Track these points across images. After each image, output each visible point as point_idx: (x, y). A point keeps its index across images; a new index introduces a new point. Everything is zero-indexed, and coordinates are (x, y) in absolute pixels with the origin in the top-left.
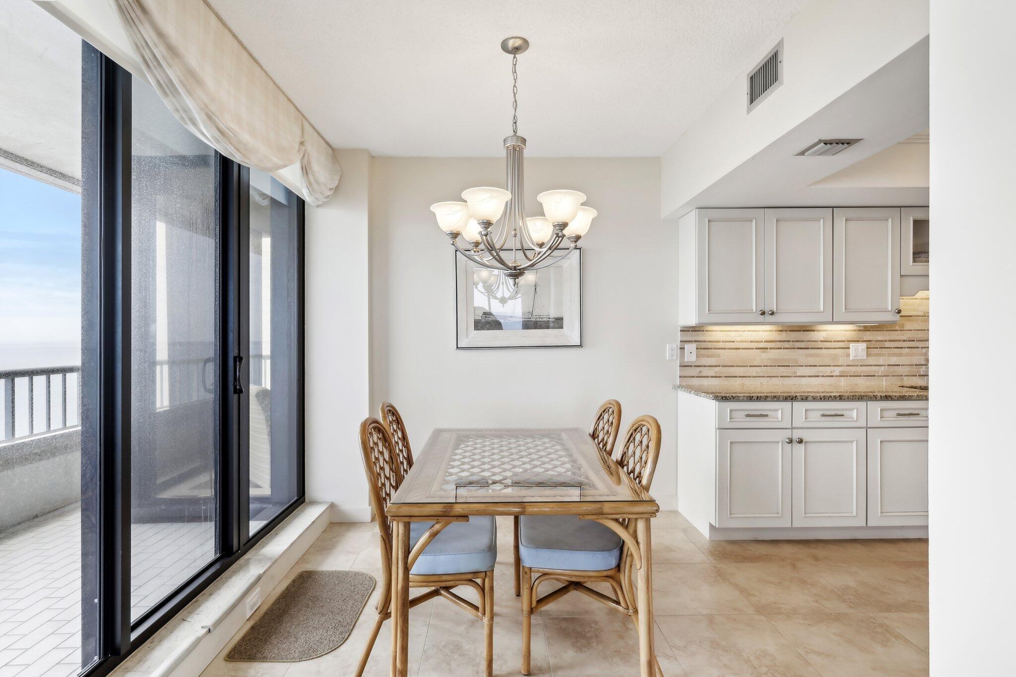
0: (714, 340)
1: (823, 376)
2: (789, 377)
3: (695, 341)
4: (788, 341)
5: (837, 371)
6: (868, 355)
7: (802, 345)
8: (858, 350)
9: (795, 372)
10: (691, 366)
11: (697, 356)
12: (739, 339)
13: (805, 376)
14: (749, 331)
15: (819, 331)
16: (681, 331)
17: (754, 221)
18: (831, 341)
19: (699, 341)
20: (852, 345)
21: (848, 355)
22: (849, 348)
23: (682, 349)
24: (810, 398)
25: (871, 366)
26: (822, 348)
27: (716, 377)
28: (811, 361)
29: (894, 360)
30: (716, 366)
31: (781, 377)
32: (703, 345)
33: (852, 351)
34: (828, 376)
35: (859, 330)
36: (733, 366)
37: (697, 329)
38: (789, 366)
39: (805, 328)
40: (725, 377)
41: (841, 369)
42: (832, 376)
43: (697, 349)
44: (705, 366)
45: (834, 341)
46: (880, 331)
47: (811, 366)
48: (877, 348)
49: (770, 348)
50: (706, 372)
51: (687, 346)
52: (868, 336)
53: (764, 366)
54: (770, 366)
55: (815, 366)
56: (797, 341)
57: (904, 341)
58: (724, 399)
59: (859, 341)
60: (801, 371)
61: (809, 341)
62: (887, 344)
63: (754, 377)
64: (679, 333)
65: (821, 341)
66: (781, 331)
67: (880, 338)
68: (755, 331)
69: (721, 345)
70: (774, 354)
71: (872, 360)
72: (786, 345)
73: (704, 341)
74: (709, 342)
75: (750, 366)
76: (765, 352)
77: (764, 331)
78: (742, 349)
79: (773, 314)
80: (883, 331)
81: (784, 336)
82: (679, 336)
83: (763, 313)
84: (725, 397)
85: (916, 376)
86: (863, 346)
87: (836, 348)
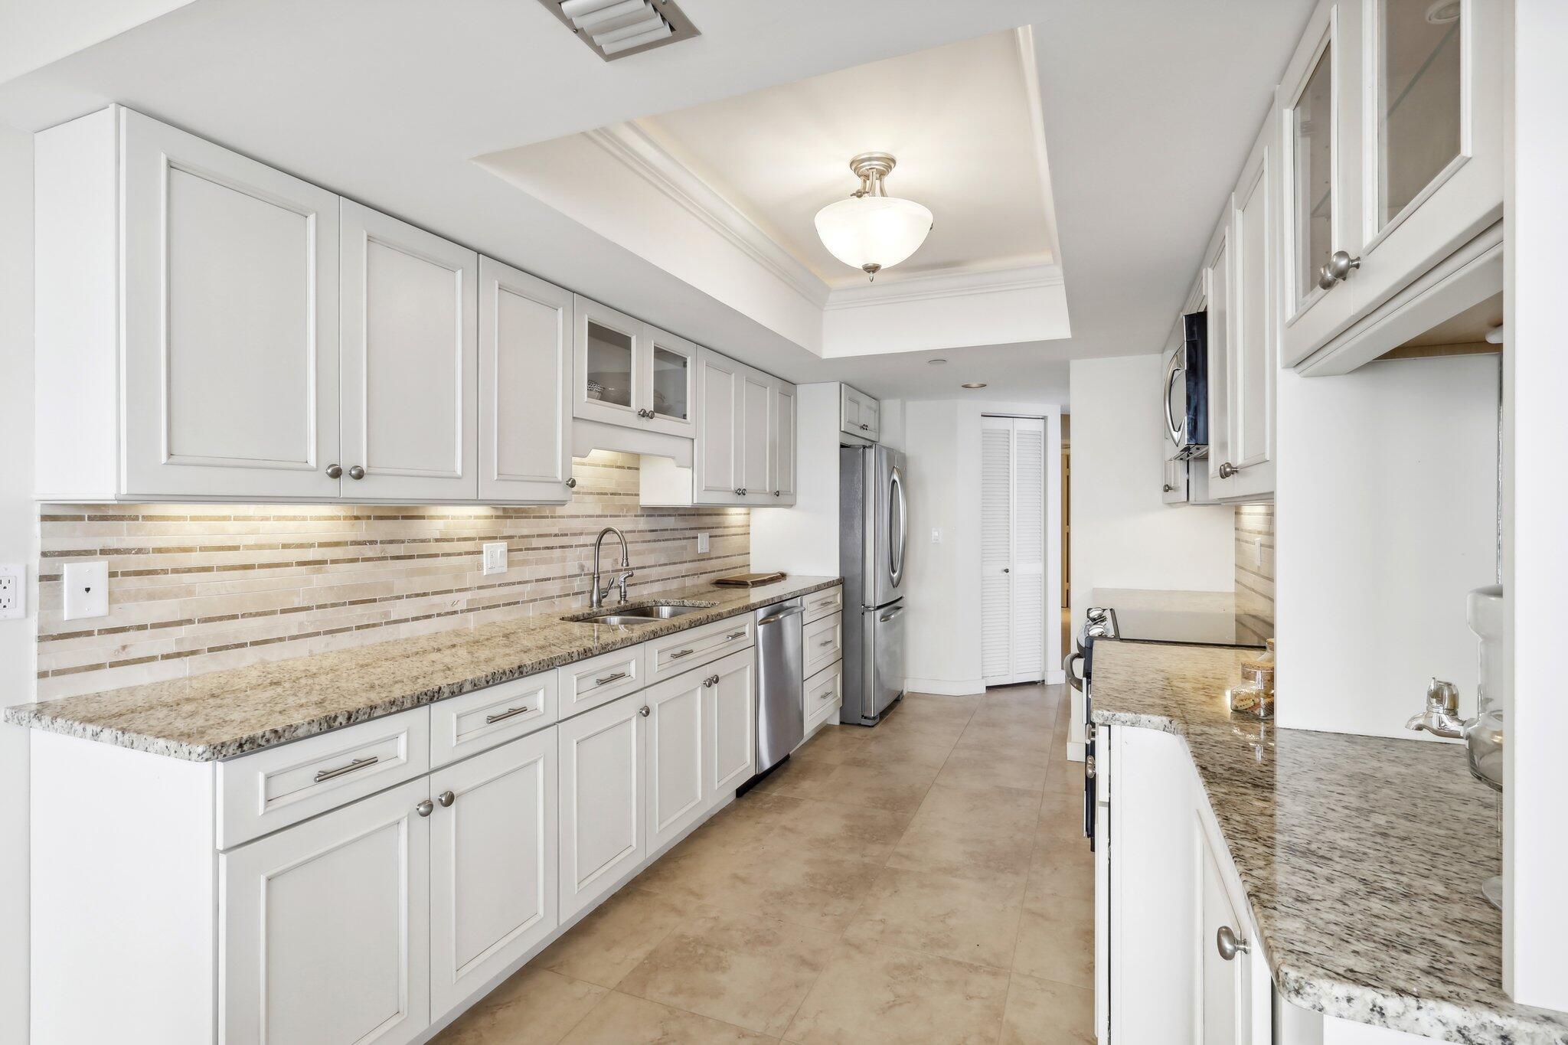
0: (174, 544)
1: (439, 615)
2: (374, 625)
3: (103, 552)
4: (372, 542)
5: (462, 600)
6: (510, 564)
7: (401, 550)
8: (494, 555)
9: (387, 614)
10: (89, 633)
11: (112, 598)
12: (251, 540)
13: (406, 620)
14: (279, 518)
15: (431, 517)
16: (45, 518)
17: (312, 218)
18: (452, 540)
19: (117, 551)
20: (486, 546)
21: (480, 567)
22: (481, 552)
23: (50, 579)
24: (467, 687)
25: (514, 584)
26: (436, 556)
27: (179, 655)
28: (418, 584)
29: (543, 571)
30: (180, 623)
31: (358, 628)
32: (134, 562)
33: (485, 559)
34: (448, 614)
35: (498, 517)
36: (234, 617)
37: (111, 513)
38: (375, 601)
39: (406, 513)
40: (210, 650)
41: (468, 595)
42: (455, 612)
43: (112, 575)
44: (142, 627)
45: (459, 540)
46: (526, 517)
47: (417, 595)
48: (521, 550)
49: (334, 562)
50: (142, 644)
51: (68, 569)
52: (510, 527)
53: (319, 607)
54: (333, 605)
55: (425, 594)
56: (391, 542)
57: (556, 535)
58: (245, 748)
59: (495, 538)
60: (399, 609)
61: (414, 541)
62: (536, 543)
63: (293, 638)
64: (37, 526)
65: (437, 540)
66: (357, 518)
67: (525, 532)
68: (294, 518)
69: (196, 559)
70: (339, 576)
71: (515, 575)
72: (368, 551)
73: (140, 551)
74: (159, 550)
75: (283, 611)
76: (319, 571)
77: (319, 518)
78: (262, 566)
79: (360, 476)
80: (529, 517)
81: (362, 530)
82: (36, 536)
83: (337, 474)
84: (252, 740)
85: (568, 595)
86: (502, 546)
87: (460, 554)
